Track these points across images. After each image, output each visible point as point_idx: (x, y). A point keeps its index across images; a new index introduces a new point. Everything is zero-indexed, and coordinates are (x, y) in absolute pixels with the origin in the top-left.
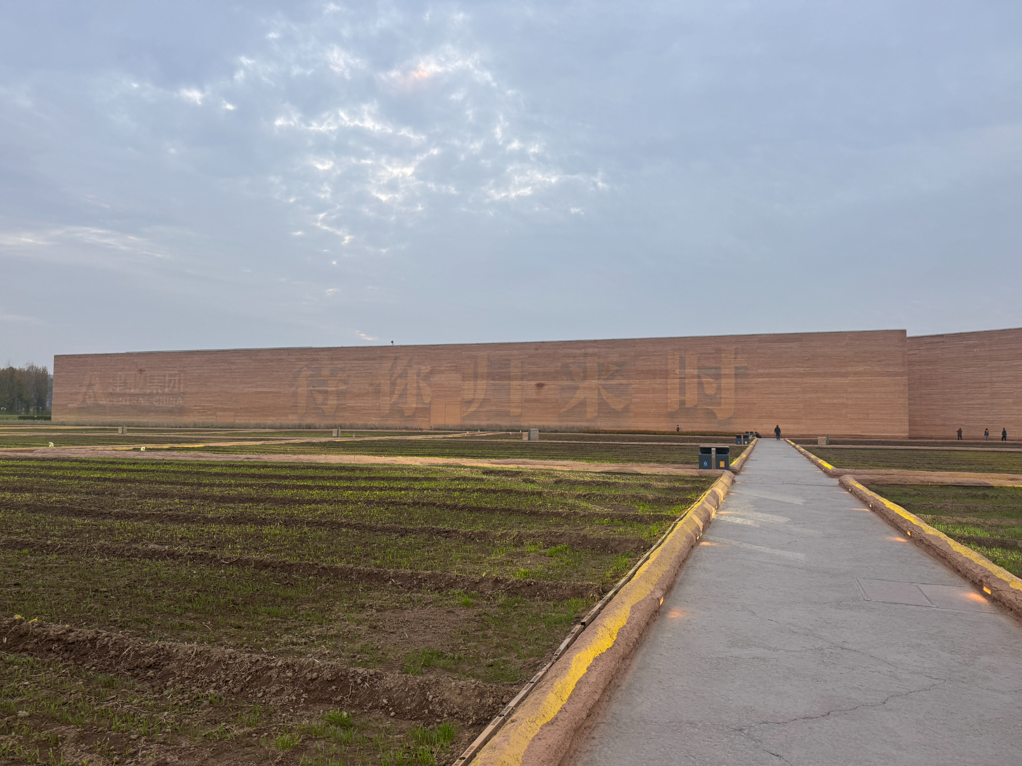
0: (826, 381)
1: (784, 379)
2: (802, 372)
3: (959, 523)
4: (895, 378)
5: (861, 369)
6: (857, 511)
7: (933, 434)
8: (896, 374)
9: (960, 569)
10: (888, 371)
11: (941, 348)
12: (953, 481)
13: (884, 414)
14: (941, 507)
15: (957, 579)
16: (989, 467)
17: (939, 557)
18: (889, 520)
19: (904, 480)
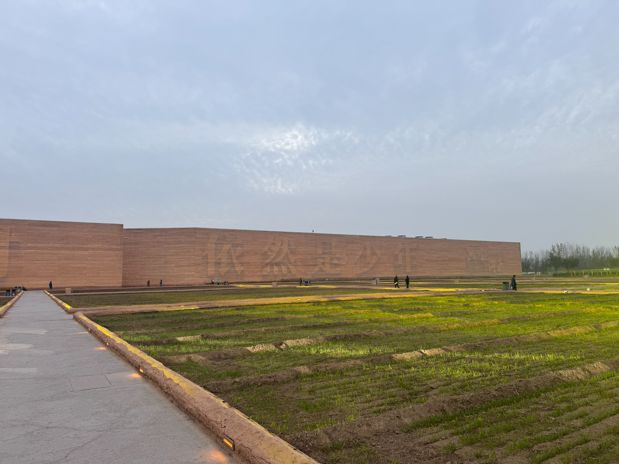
0: (74, 253)
1: (46, 251)
2: (59, 246)
3: (137, 334)
4: (116, 252)
5: (96, 246)
6: (80, 334)
7: (135, 284)
8: (117, 250)
9: (130, 360)
10: (112, 248)
11: (141, 236)
12: (139, 310)
13: (108, 273)
14: (130, 326)
15: (129, 367)
16: (159, 301)
17: (121, 356)
18: (99, 337)
19: (112, 312)
